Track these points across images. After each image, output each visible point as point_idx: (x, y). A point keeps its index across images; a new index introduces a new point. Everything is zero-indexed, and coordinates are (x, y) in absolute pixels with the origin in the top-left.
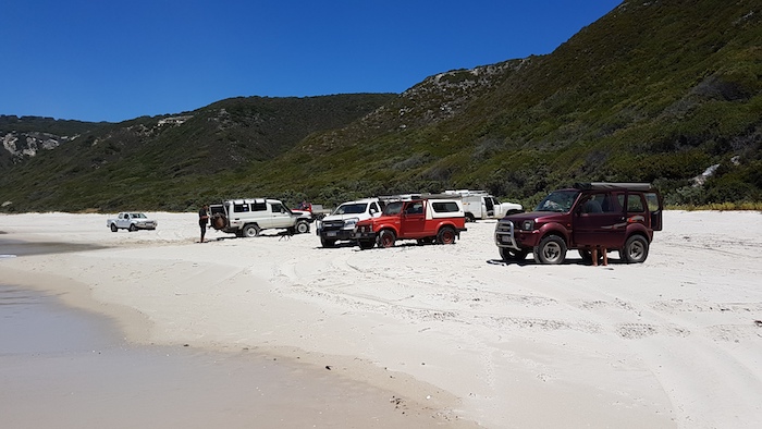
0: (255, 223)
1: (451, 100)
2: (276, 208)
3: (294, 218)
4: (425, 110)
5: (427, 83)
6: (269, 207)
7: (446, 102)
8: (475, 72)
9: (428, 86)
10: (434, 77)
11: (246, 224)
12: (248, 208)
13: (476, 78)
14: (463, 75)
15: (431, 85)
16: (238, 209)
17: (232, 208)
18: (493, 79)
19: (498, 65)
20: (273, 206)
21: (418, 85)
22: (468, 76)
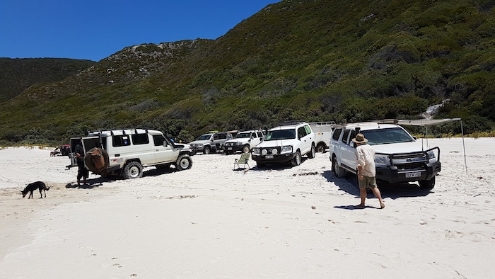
0: (138, 160)
1: (146, 64)
2: (158, 141)
3: (177, 152)
4: (128, 70)
5: (127, 51)
6: (151, 139)
7: (143, 66)
8: (161, 46)
9: (127, 53)
10: (131, 48)
11: (128, 161)
12: (128, 140)
13: (162, 51)
14: (152, 48)
15: (130, 53)
16: (118, 142)
17: (110, 141)
18: (174, 52)
19: (176, 43)
20: (155, 137)
21: (120, 52)
22: (157, 49)
